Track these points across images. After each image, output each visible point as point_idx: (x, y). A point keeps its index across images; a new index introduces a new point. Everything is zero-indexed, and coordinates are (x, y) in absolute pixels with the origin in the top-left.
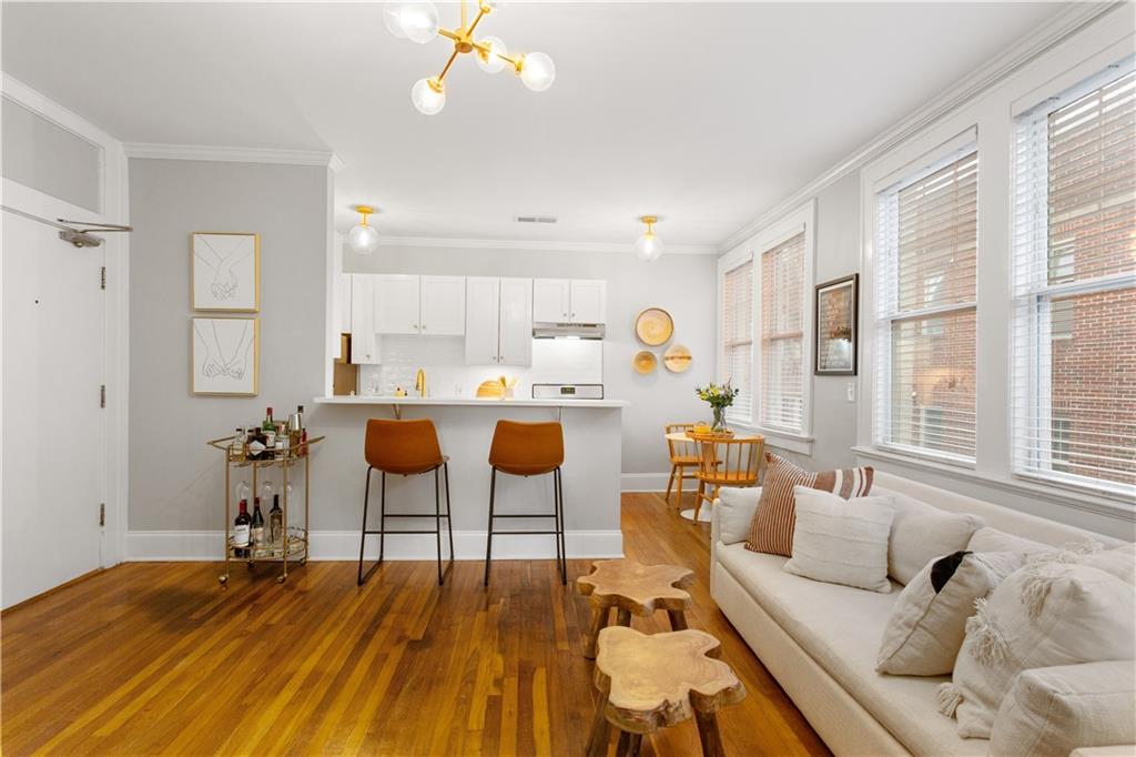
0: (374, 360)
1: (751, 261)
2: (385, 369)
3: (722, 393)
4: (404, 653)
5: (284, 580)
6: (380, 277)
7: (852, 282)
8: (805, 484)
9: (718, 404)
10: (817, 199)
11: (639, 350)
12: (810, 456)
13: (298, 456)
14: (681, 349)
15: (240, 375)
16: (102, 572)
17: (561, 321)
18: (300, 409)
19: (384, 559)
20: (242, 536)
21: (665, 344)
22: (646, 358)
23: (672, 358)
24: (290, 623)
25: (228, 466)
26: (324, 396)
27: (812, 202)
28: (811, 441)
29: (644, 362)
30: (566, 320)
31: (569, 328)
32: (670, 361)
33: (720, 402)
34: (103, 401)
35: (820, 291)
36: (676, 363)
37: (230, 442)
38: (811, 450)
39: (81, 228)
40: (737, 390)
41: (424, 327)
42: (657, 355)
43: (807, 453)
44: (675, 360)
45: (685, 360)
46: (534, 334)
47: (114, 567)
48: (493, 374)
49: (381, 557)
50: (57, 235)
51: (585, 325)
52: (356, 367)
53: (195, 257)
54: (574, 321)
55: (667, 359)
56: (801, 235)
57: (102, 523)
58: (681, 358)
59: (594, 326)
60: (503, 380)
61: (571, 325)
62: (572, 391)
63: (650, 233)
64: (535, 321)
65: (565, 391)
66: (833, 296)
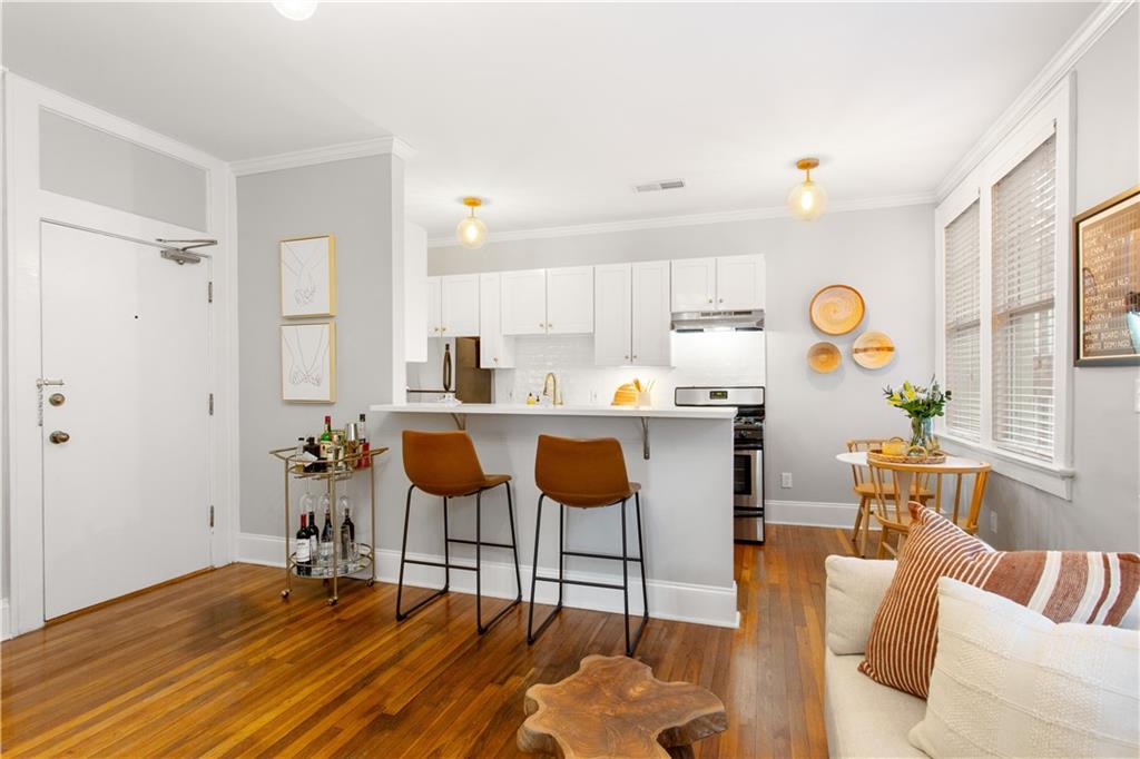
0: (502, 364)
1: (977, 202)
2: (518, 373)
3: (923, 396)
4: (360, 732)
5: (334, 603)
6: (506, 274)
8: (965, 574)
9: (917, 413)
10: (1074, 73)
11: (817, 340)
12: (1070, 501)
13: (355, 468)
14: (876, 337)
15: (318, 382)
16: (213, 570)
17: (706, 310)
18: (362, 417)
19: (450, 589)
20: (304, 550)
21: (853, 332)
22: (825, 352)
23: (865, 350)
24: (291, 662)
25: (287, 476)
26: (391, 402)
27: (1066, 81)
28: (1072, 477)
29: (824, 357)
30: (712, 308)
31: (718, 317)
32: (861, 354)
33: (922, 411)
34: (211, 409)
35: (1082, 225)
36: (870, 356)
37: (293, 453)
38: (1070, 492)
39: (181, 246)
40: (948, 393)
41: (550, 326)
42: (842, 347)
43: (1067, 496)
44: (869, 353)
45: (883, 353)
46: (673, 328)
47: (225, 567)
48: (626, 376)
49: (447, 586)
50: (159, 254)
51: (737, 313)
52: (489, 373)
53: (283, 265)
54: (722, 308)
55: (856, 351)
56: (1050, 141)
57: (212, 525)
58: (878, 349)
59: (749, 312)
60: (637, 384)
61: (720, 313)
62: (724, 395)
63: (808, 180)
64: (673, 311)
65: (714, 395)
66: (1105, 229)
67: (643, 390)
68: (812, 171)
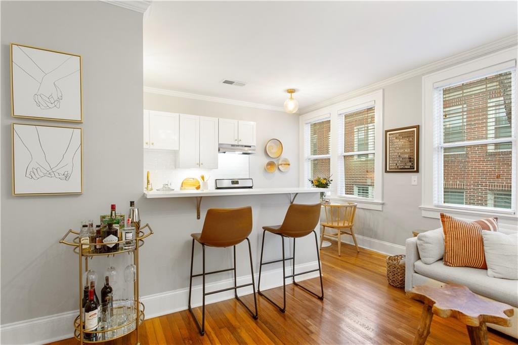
7: (415, 129)
10: (384, 90)
11: (266, 161)
12: (382, 211)
14: (285, 160)
17: (233, 143)
18: (132, 203)
21: (279, 157)
23: (281, 165)
27: (380, 91)
28: (383, 204)
29: (270, 166)
30: (236, 143)
31: (237, 147)
35: (389, 133)
36: (283, 167)
38: (382, 208)
41: (152, 144)
42: (275, 163)
43: (381, 209)
45: (287, 166)
46: (219, 150)
49: (190, 306)
51: (245, 146)
54: (240, 143)
55: (279, 165)
58: (285, 164)
59: (250, 146)
60: (203, 178)
61: (238, 146)
62: (237, 183)
63: (291, 98)
64: (220, 143)
65: (233, 183)
66: (399, 135)
67: (205, 180)
68: (293, 94)
